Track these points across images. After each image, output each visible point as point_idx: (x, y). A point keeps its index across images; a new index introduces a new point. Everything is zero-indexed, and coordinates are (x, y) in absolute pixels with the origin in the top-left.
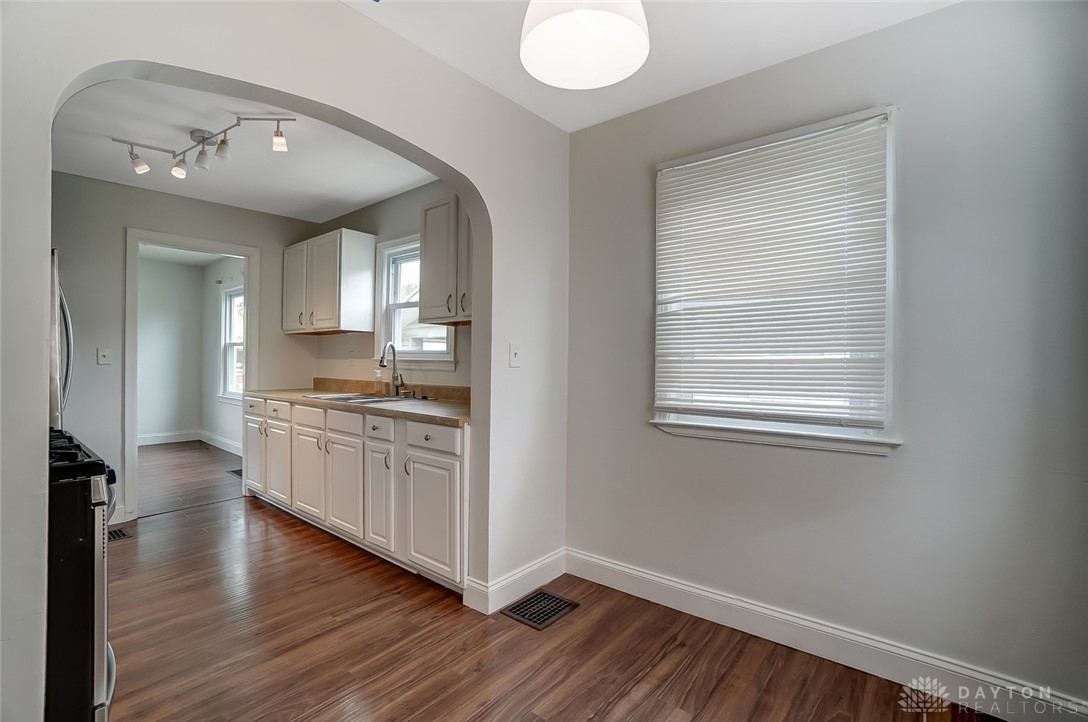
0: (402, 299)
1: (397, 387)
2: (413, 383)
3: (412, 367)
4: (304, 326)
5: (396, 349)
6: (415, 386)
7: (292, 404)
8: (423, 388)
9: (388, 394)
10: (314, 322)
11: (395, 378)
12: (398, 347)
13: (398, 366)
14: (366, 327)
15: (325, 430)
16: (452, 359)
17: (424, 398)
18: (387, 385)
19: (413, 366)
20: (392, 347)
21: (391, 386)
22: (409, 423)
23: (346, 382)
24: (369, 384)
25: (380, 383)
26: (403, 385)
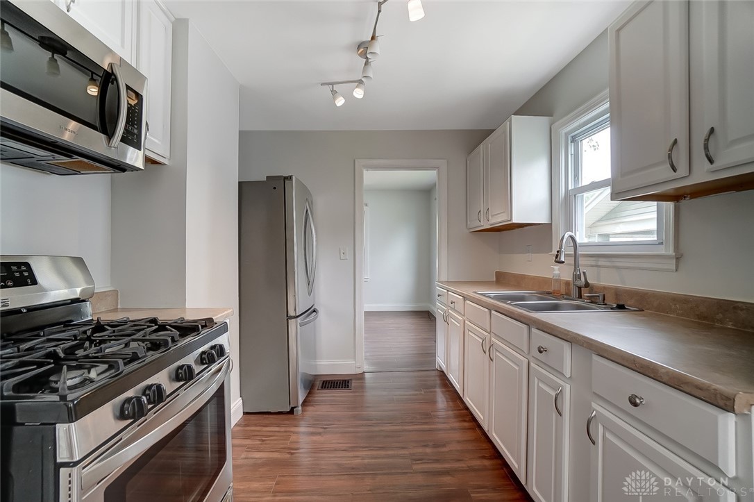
0: (585, 180)
1: (580, 288)
2: (603, 283)
3: (600, 263)
4: (482, 223)
5: (578, 240)
6: (605, 288)
7: (465, 298)
8: (617, 293)
9: (568, 296)
10: (490, 218)
11: (577, 277)
12: (581, 239)
13: (581, 261)
14: (542, 218)
15: (489, 333)
16: (671, 252)
17: (621, 307)
18: (567, 283)
19: (602, 262)
20: (572, 238)
21: (572, 286)
22: (596, 358)
23: (523, 277)
24: (546, 281)
25: (558, 281)
26: (587, 285)
